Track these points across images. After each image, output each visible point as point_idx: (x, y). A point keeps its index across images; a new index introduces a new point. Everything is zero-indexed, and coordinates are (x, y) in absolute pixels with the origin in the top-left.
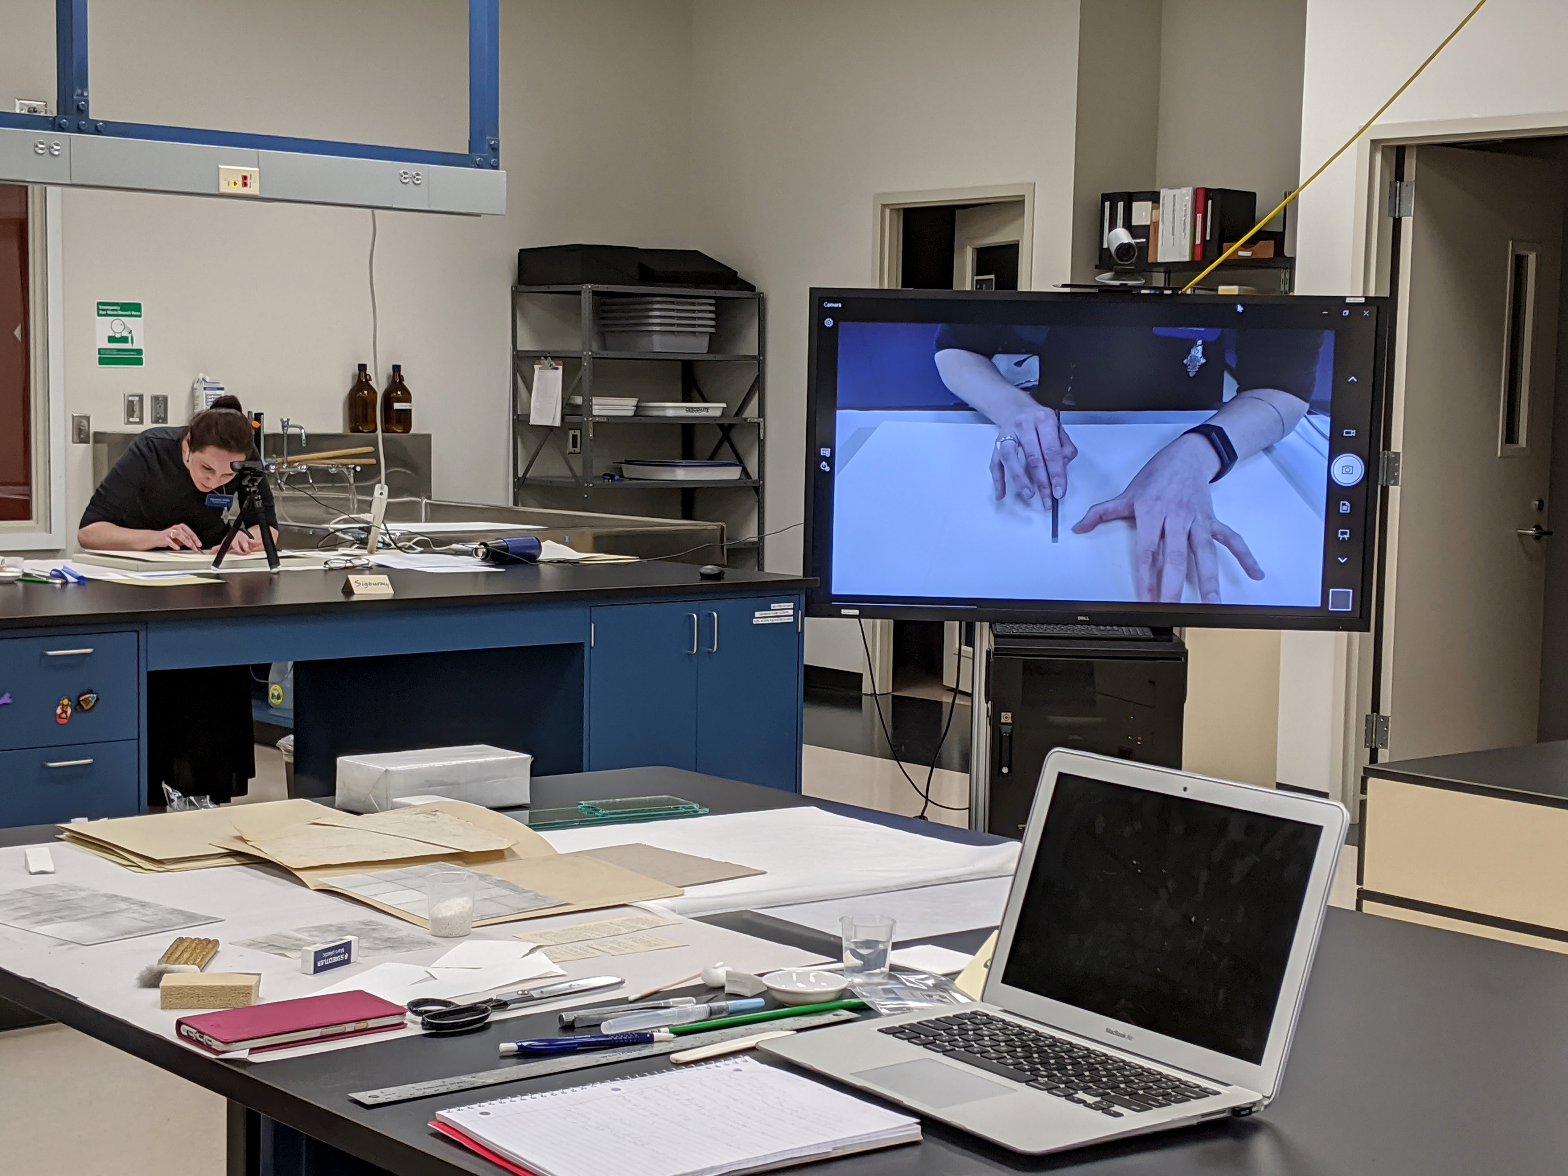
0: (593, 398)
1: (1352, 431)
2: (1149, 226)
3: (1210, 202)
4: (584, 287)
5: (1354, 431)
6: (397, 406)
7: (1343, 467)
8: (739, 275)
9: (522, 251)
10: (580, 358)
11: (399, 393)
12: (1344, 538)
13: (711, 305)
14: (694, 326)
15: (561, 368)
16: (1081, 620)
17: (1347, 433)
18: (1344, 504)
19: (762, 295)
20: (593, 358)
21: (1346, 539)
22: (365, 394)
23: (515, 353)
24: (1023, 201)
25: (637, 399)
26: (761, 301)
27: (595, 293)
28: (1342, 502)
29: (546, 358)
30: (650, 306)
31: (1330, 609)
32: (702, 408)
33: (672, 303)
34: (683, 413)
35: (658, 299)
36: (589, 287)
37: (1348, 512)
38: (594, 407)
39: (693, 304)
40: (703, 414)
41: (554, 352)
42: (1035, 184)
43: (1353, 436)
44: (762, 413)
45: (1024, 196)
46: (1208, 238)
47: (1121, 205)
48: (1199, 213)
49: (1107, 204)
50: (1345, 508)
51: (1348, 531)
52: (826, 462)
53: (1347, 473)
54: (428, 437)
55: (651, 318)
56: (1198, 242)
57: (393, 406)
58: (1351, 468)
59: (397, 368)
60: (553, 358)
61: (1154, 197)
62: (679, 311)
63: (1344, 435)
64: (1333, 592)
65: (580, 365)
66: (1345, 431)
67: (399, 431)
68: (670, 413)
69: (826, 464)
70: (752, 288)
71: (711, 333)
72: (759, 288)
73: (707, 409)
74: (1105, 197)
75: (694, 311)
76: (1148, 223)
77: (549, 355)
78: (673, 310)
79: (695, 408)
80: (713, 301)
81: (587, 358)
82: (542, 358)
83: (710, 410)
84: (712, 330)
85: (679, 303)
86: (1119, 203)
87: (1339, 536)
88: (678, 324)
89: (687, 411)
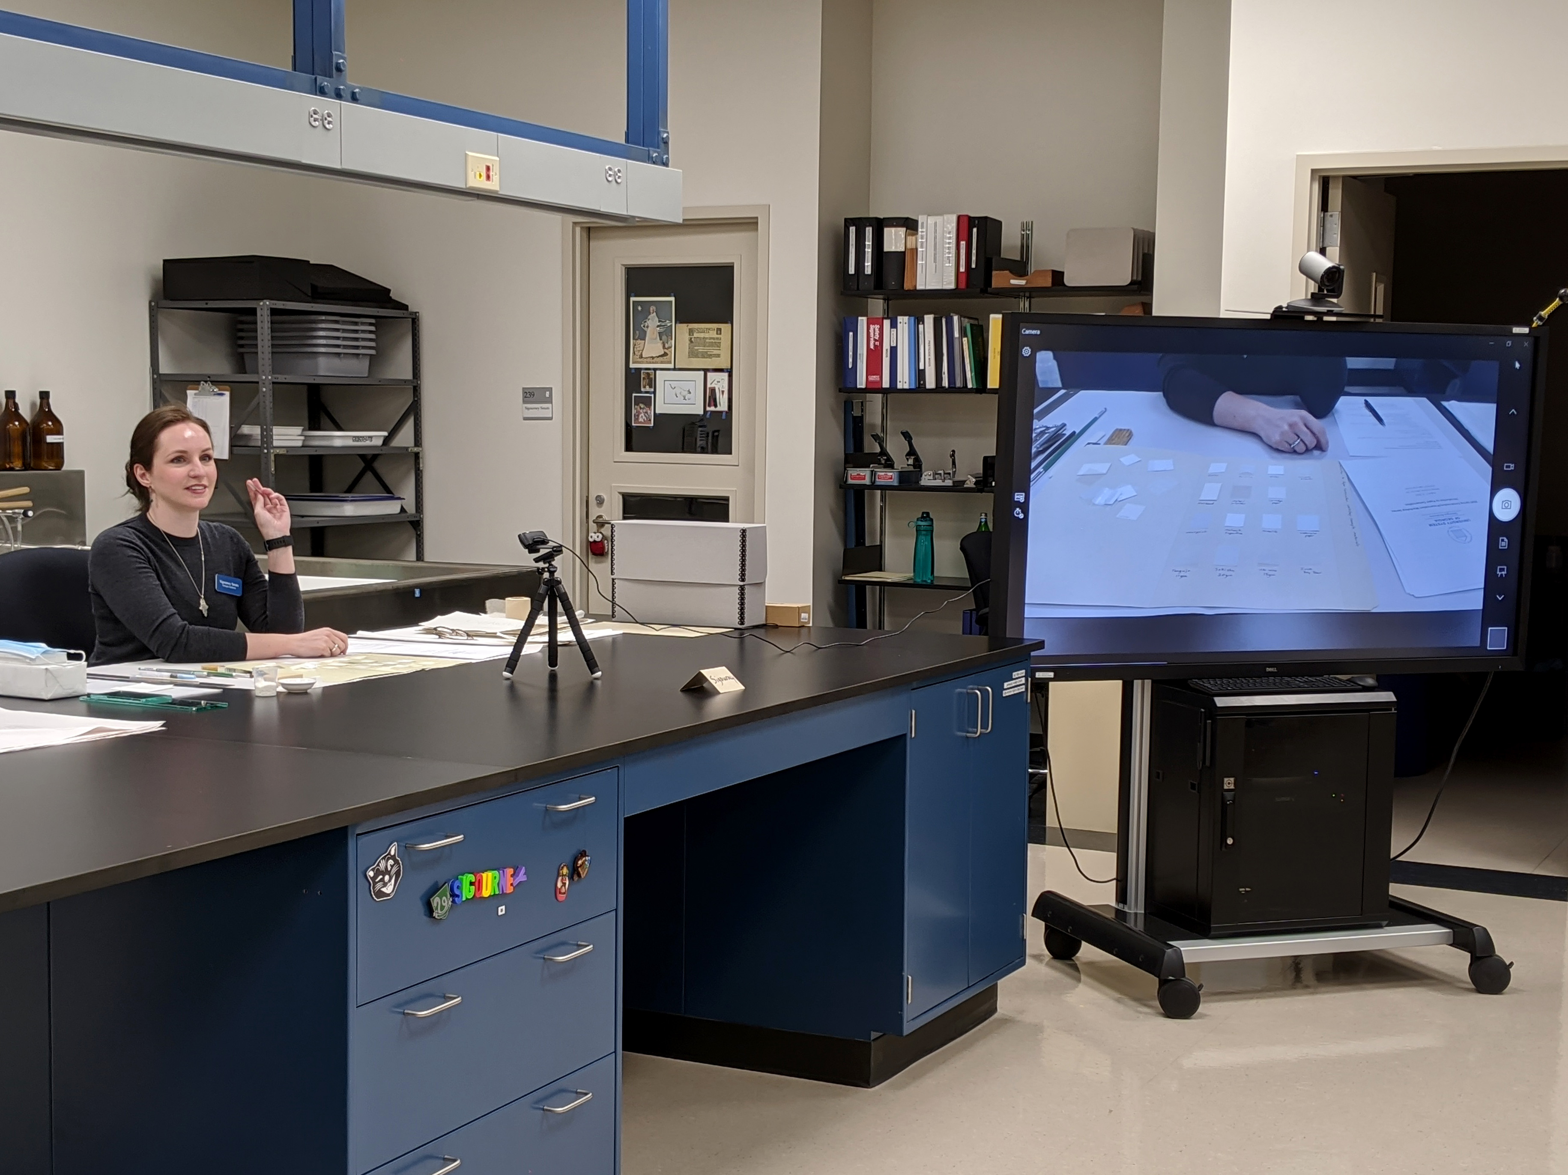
0: (274, 427)
1: (1511, 465)
2: (904, 253)
3: (975, 230)
4: (261, 303)
5: (1513, 465)
6: (50, 439)
7: (1503, 502)
8: (391, 295)
9: (169, 265)
10: (257, 383)
11: (50, 423)
12: (1502, 575)
13: (371, 324)
14: (357, 347)
15: (227, 393)
16: (1269, 672)
17: (1507, 467)
18: (1503, 540)
19: (417, 314)
20: (273, 383)
21: (1504, 576)
22: (16, 426)
23: (155, 376)
24: (757, 223)
25: (302, 428)
26: (415, 321)
27: (274, 312)
28: (1501, 538)
29: (206, 382)
30: (314, 326)
31: (1488, 648)
32: (366, 436)
33: (337, 322)
34: (350, 443)
35: (323, 318)
36: (268, 303)
37: (1506, 548)
38: (274, 437)
39: (356, 324)
40: (368, 443)
41: (214, 375)
42: (769, 206)
43: (1512, 470)
44: (418, 441)
45: (757, 218)
46: (973, 266)
47: (869, 231)
48: (963, 240)
49: (852, 229)
50: (1503, 544)
51: (1505, 567)
52: (1020, 509)
53: (1506, 508)
54: (81, 474)
55: (318, 339)
56: (962, 269)
57: (45, 439)
58: (1509, 503)
59: (44, 396)
60: (214, 383)
61: (911, 225)
62: (344, 331)
63: (1505, 469)
64: (1491, 630)
65: (257, 391)
66: (1505, 465)
67: (51, 468)
68: (338, 443)
69: (1020, 511)
70: (405, 307)
71: (371, 355)
72: (412, 309)
73: (371, 437)
74: (849, 222)
75: (356, 331)
76: (903, 250)
77: (208, 379)
78: (337, 330)
79: (361, 437)
80: (373, 321)
81: (267, 383)
82: (202, 382)
83: (374, 439)
84: (373, 352)
85: (344, 323)
86: (867, 229)
87: (1498, 573)
88: (344, 346)
89: (353, 441)
